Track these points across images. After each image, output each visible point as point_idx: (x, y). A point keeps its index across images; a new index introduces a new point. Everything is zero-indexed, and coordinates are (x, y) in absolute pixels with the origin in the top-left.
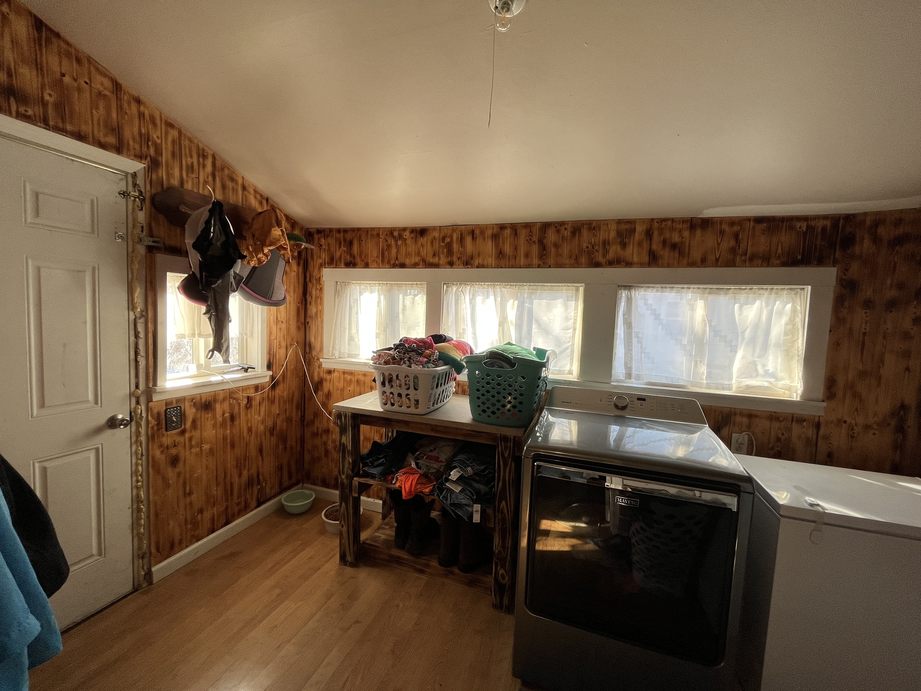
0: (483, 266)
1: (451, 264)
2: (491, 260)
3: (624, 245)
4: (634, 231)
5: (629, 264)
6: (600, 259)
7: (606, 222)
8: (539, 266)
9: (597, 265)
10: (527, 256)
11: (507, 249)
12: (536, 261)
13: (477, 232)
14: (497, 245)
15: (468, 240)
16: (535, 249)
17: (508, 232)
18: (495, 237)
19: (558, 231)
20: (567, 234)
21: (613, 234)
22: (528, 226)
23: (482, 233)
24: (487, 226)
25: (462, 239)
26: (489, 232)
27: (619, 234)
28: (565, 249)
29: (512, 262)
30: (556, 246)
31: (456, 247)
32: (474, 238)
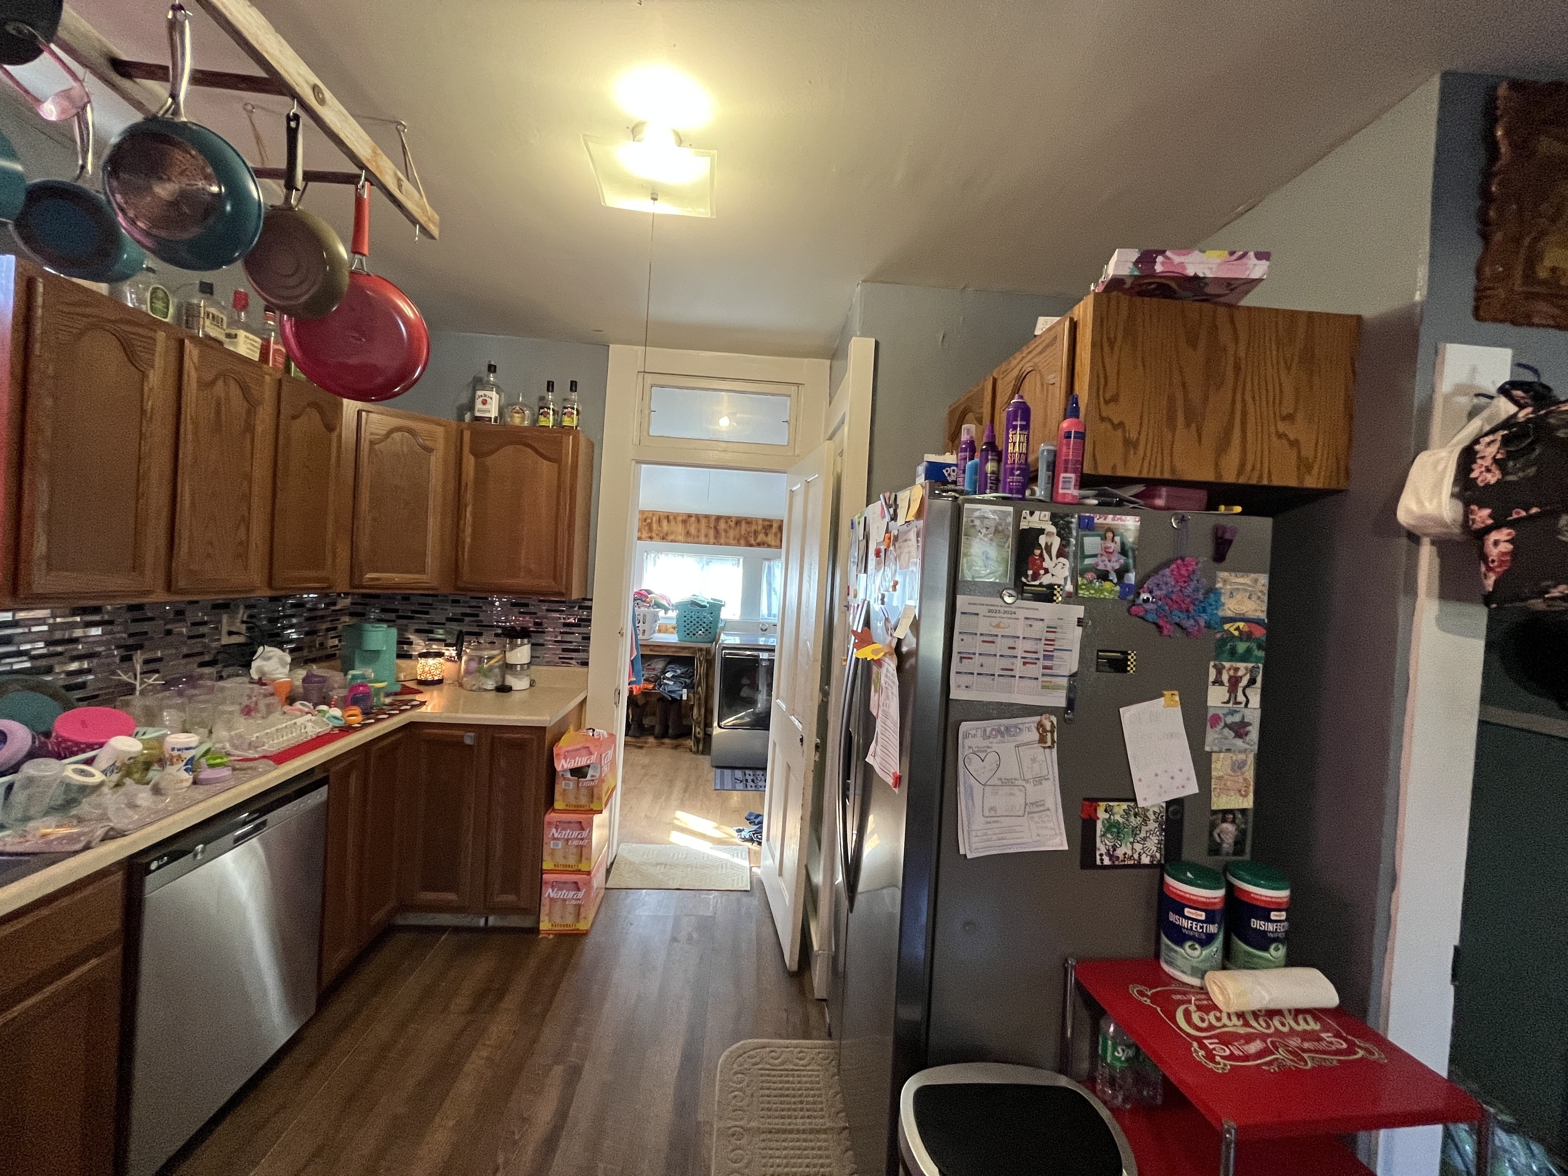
0: (675, 541)
1: (651, 538)
2: (681, 538)
3: (766, 534)
4: (771, 526)
5: (769, 546)
6: (753, 542)
7: (757, 520)
8: (714, 544)
9: (751, 545)
10: (706, 536)
11: (693, 531)
12: (712, 540)
13: (671, 518)
14: (686, 527)
15: (665, 523)
16: (712, 533)
17: (693, 519)
18: (684, 522)
19: (727, 522)
20: (732, 524)
21: (760, 527)
22: (707, 517)
23: (675, 518)
24: (678, 514)
25: (659, 521)
26: (680, 518)
27: (764, 527)
28: (731, 534)
29: (696, 540)
30: (726, 531)
31: (655, 526)
32: (669, 521)
